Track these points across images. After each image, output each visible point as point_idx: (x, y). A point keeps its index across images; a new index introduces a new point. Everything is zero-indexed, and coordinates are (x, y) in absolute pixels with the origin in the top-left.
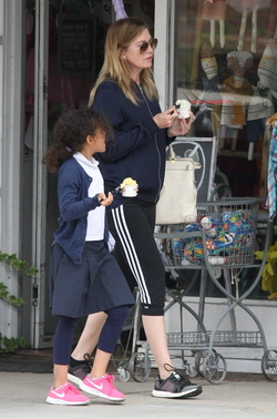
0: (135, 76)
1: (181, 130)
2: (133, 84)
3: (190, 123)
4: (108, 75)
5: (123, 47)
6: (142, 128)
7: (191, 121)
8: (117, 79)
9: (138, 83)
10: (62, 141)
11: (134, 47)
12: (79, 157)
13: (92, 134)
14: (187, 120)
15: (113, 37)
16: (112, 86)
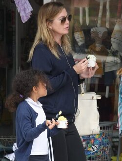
0: (58, 40)
1: (89, 74)
2: (57, 45)
3: (95, 71)
5: (50, 20)
6: (66, 73)
7: (96, 69)
9: (60, 45)
11: (57, 20)
13: (36, 85)
14: (93, 68)
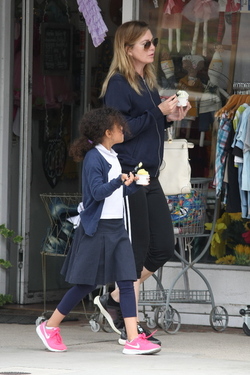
0: (139, 70)
1: (178, 116)
2: (138, 77)
3: (187, 111)
4: (117, 69)
5: (129, 45)
6: (149, 113)
7: (188, 109)
8: (124, 72)
9: (142, 76)
10: (85, 135)
11: (139, 45)
12: (101, 148)
13: (110, 128)
14: (185, 108)
15: (121, 37)
16: (121, 78)
